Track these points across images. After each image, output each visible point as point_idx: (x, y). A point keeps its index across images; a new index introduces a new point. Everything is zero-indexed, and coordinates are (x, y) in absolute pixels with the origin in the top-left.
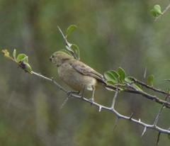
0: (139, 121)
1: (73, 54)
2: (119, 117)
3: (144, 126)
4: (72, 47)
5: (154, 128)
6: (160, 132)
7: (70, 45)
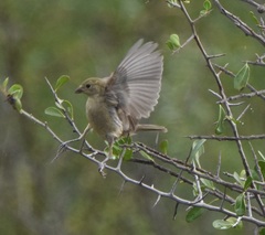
0: (152, 187)
1: (64, 112)
2: (127, 181)
3: (158, 194)
4: (63, 104)
5: (171, 197)
6: (178, 202)
7: (60, 101)
